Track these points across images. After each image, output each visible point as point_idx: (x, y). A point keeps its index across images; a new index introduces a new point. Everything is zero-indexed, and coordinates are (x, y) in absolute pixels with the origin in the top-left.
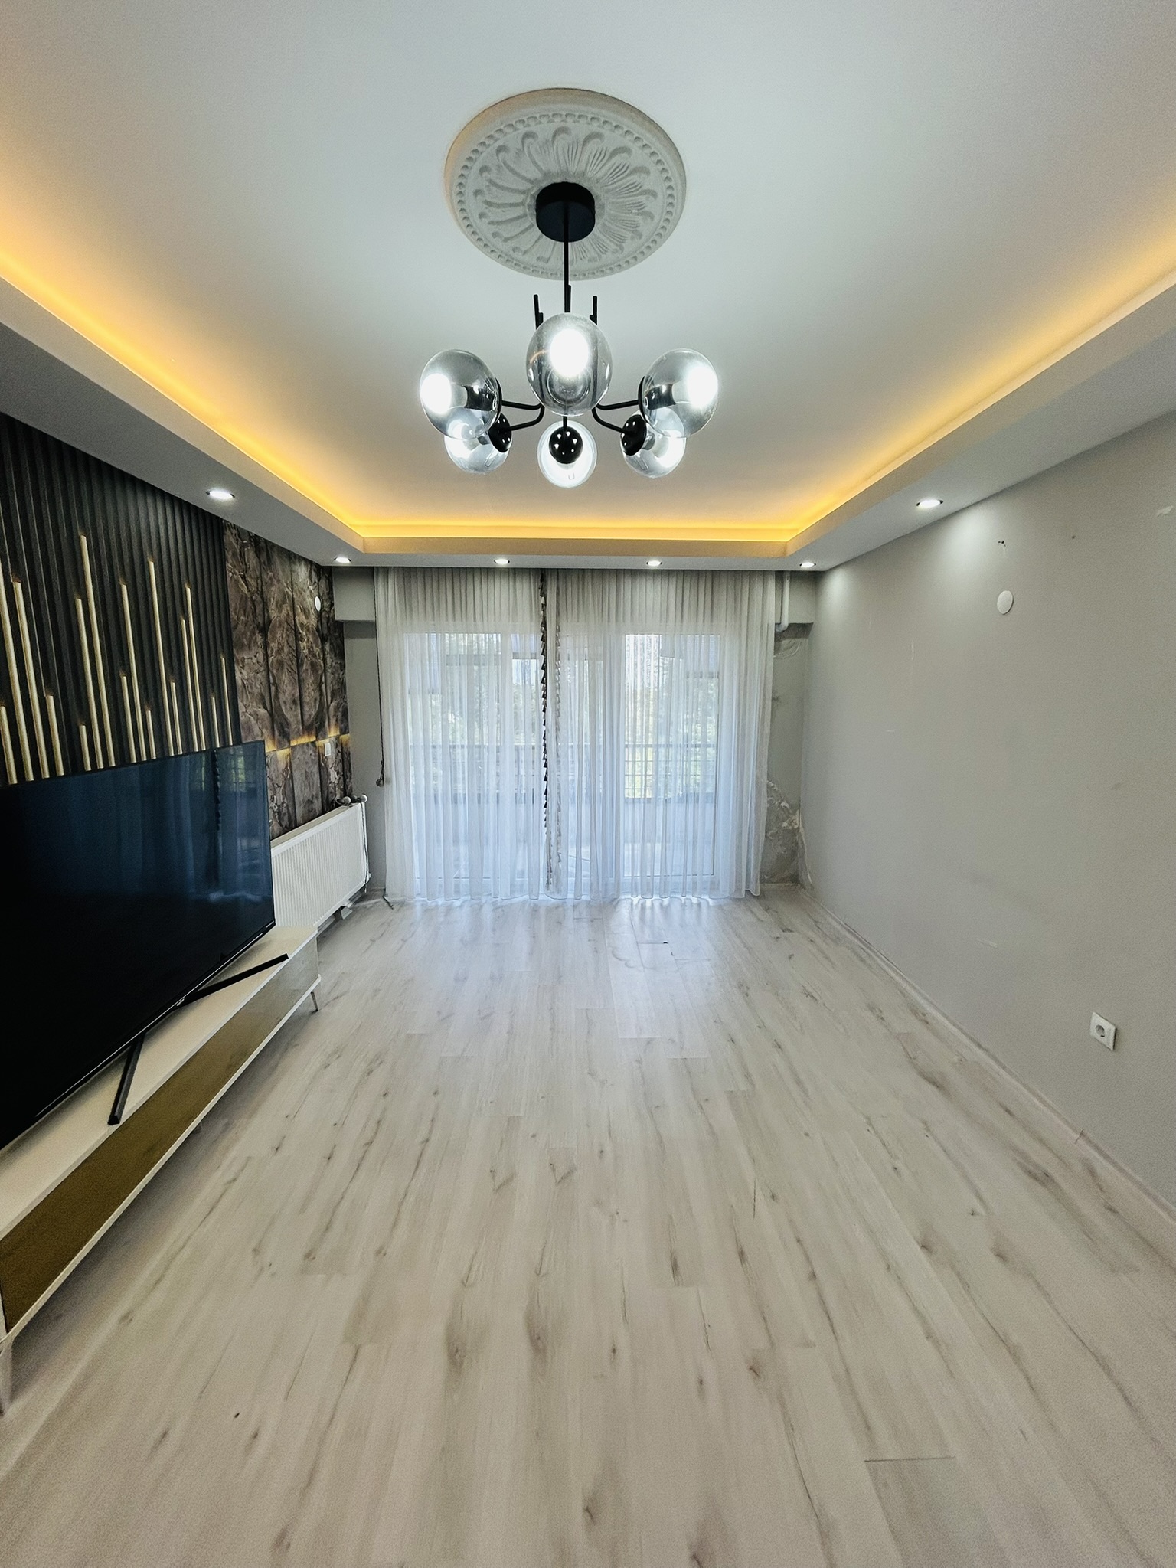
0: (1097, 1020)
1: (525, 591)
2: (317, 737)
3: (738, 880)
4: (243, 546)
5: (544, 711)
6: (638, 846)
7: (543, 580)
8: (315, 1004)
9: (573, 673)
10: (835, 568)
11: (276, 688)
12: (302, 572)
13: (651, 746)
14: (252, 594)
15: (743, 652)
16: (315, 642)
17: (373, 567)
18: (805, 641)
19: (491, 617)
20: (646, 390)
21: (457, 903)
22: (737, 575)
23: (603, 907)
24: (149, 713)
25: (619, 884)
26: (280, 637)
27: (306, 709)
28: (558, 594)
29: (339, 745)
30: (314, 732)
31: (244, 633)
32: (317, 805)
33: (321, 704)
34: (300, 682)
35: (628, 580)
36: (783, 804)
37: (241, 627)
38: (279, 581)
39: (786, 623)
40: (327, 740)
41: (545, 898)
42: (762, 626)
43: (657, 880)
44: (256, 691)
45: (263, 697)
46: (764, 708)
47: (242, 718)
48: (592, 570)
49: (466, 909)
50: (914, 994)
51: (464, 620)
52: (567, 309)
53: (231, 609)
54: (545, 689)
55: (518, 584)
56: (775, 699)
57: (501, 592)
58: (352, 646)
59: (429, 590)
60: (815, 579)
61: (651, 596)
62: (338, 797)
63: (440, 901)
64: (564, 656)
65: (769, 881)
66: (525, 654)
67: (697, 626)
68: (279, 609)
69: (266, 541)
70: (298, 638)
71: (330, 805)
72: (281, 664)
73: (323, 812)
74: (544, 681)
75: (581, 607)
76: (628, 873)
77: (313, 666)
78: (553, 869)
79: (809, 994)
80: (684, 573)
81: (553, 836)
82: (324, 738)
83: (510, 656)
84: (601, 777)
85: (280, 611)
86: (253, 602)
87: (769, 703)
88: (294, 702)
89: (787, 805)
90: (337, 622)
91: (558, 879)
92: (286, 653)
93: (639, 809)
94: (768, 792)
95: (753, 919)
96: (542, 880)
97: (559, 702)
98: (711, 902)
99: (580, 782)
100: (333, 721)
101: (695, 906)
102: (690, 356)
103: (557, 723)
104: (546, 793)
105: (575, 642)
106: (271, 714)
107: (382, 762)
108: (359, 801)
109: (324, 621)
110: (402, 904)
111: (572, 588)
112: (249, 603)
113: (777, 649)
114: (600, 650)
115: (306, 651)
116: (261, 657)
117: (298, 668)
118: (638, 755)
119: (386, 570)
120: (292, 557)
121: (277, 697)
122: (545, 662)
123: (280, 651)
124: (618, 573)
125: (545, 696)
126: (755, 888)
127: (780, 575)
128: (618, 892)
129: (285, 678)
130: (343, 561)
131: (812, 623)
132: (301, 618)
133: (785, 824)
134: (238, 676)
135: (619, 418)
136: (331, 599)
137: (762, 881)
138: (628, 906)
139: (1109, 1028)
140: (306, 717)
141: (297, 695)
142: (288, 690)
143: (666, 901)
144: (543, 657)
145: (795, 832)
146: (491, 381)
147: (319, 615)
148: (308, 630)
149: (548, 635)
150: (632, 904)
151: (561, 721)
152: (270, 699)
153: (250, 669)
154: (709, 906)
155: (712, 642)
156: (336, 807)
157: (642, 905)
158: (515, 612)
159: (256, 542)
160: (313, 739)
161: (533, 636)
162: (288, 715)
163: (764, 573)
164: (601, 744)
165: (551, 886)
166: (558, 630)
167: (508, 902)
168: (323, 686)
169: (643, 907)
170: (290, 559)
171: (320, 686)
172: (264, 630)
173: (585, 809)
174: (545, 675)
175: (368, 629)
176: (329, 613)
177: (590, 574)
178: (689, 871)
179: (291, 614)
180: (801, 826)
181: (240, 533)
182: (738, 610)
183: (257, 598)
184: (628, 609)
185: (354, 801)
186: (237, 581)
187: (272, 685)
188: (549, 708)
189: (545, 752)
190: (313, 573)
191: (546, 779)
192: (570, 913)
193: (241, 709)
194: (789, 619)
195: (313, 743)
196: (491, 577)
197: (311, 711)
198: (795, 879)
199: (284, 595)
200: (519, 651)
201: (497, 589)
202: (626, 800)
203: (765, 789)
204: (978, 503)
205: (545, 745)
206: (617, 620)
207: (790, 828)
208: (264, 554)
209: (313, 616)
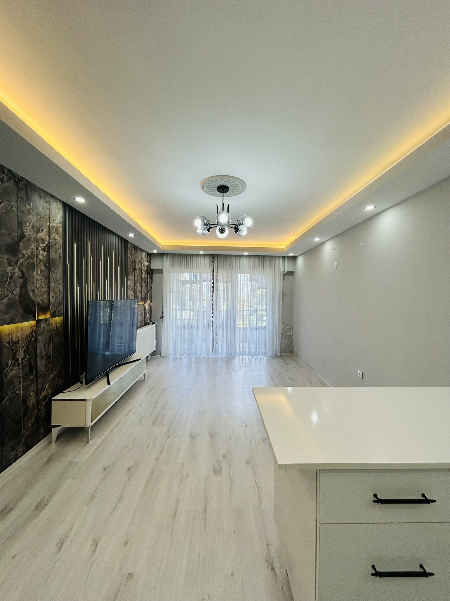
0: (359, 372)
1: (208, 261)
2: (144, 302)
3: (273, 352)
4: (132, 247)
5: (213, 296)
6: (241, 344)
7: (213, 258)
8: (145, 378)
9: (222, 286)
10: (299, 255)
11: (136, 287)
12: (144, 254)
13: (245, 310)
14: (133, 260)
15: (273, 280)
16: (146, 275)
17: (163, 254)
18: (293, 277)
19: (198, 268)
20: (238, 222)
21: (183, 357)
22: (271, 257)
23: (230, 358)
24: (110, 290)
25: (235, 352)
26: (138, 272)
27: (142, 294)
28: (218, 262)
29: (150, 306)
30: (144, 301)
31: (130, 271)
32: (143, 323)
33: (146, 292)
34: (141, 286)
35: (238, 258)
36: (287, 327)
37: (129, 270)
38: (139, 257)
39: (286, 271)
40: (147, 304)
41: (211, 356)
42: (279, 272)
43: (247, 351)
44: (132, 287)
45: (133, 289)
46: (280, 297)
47: (128, 294)
48: (228, 255)
49: (186, 358)
50: (322, 378)
51: (189, 268)
52: (223, 211)
53: (128, 264)
54: (213, 290)
55: (206, 258)
56: (284, 294)
57: (201, 261)
58: (155, 276)
59: (179, 260)
60: (294, 258)
61: (245, 262)
62: (148, 322)
63: (178, 356)
64: (219, 281)
65: (283, 352)
66: (207, 280)
67: (259, 271)
68: (138, 265)
69: (136, 246)
70: (142, 273)
71: (147, 324)
72: (137, 280)
73: (145, 326)
74: (213, 287)
75: (224, 266)
76: (238, 349)
77: (145, 281)
78: (214, 346)
79: (291, 379)
80: (255, 256)
81: (215, 335)
82: (146, 303)
83: (203, 281)
84: (230, 321)
85: (138, 266)
86: (133, 262)
87: (281, 295)
88: (140, 292)
89: (289, 328)
90: (151, 269)
91: (216, 349)
92: (139, 278)
93: (241, 331)
94: (282, 323)
95: (277, 362)
96: (211, 351)
97: (217, 294)
98: (265, 358)
99: (223, 318)
100: (149, 298)
101: (260, 359)
102: (245, 217)
103: (216, 300)
104: (213, 322)
105: (222, 276)
106: (134, 294)
107: (163, 312)
108: (155, 323)
109: (148, 269)
110: (166, 357)
111: (222, 260)
112: (132, 263)
113: (284, 279)
114: (230, 279)
115: (143, 277)
116: (133, 278)
117: (141, 282)
118: (241, 313)
119: (167, 254)
120: (142, 250)
121: (136, 290)
122: (213, 282)
123: (138, 276)
124: (236, 256)
125: (213, 292)
126: (279, 354)
127: (284, 257)
128: (235, 354)
129: (138, 284)
130: (155, 251)
131: (294, 271)
132: (143, 267)
133: (288, 334)
134: (128, 282)
135: (233, 226)
136: (150, 262)
137: (281, 352)
138: (238, 358)
139: (361, 373)
140: (142, 296)
141: (141, 289)
142: (139, 288)
143: (250, 357)
144: (213, 280)
145: (291, 336)
146: (208, 220)
147: (147, 267)
148: (144, 271)
149: (214, 274)
150: (239, 358)
151: (218, 299)
152: (134, 290)
153: (131, 281)
154: (264, 359)
155: (264, 276)
156: (148, 325)
157: (242, 358)
158: (205, 267)
159: (134, 246)
160: (143, 303)
161: (210, 274)
162: (138, 295)
163: (279, 256)
164: (230, 309)
165: (214, 352)
166: (217, 272)
167: (200, 356)
168: (147, 288)
169: (243, 359)
170: (141, 251)
171: (146, 288)
172: (134, 270)
173: (225, 331)
174: (213, 286)
175: (161, 271)
176: (149, 266)
177: (227, 256)
178: (257, 349)
179: (141, 266)
180: (293, 334)
181: (131, 244)
182: (271, 266)
183: (133, 261)
184: (239, 267)
185: (153, 323)
186: (130, 257)
187: (135, 286)
188: (214, 296)
189: (213, 309)
190: (146, 255)
191: (213, 317)
192: (220, 360)
193: (128, 292)
194: (287, 270)
195: (143, 304)
196: (198, 257)
197: (143, 295)
198: (292, 352)
199: (139, 261)
200: (205, 279)
201: (200, 260)
202: (238, 328)
203: (281, 322)
204: (330, 239)
205: (213, 307)
206: (235, 270)
207: (290, 335)
208: (136, 250)
209: (146, 267)
